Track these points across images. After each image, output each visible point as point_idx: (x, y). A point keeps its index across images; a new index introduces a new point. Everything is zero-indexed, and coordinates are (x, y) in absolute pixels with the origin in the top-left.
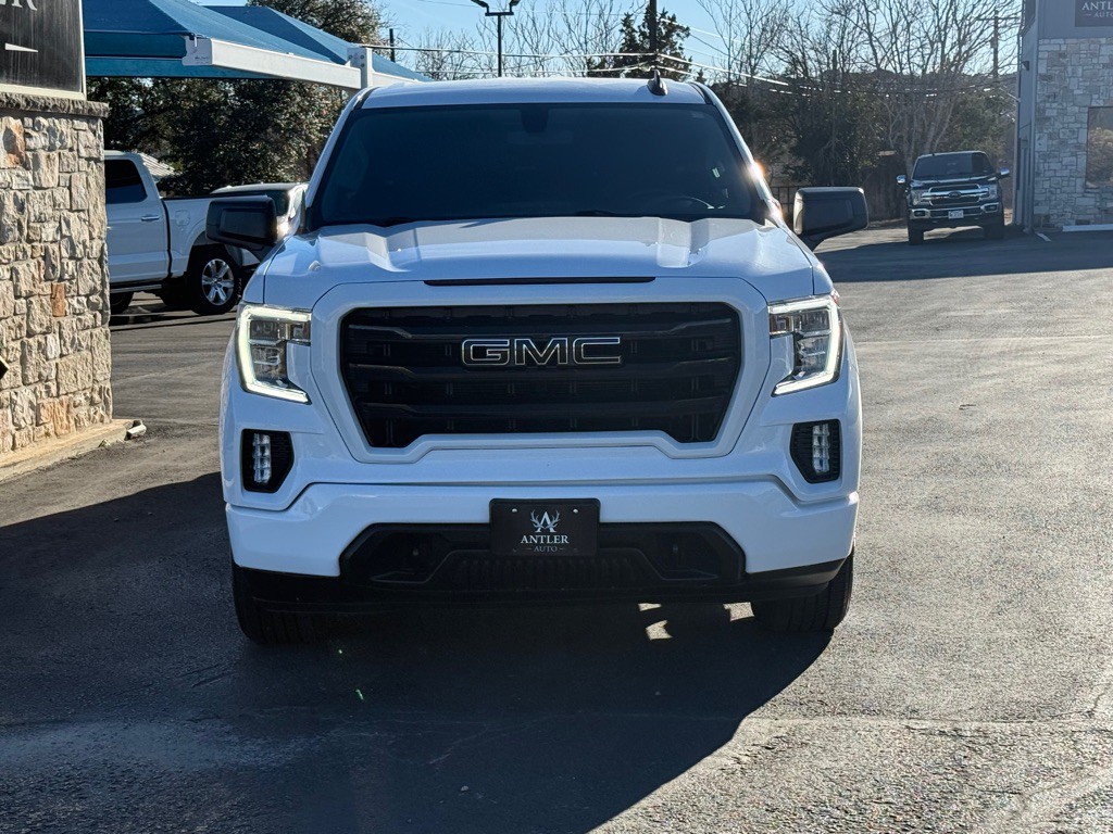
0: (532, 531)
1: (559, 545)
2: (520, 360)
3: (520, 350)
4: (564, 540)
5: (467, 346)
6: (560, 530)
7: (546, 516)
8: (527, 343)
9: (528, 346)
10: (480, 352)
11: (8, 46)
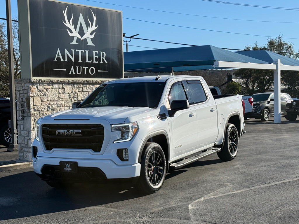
0: (66, 167)
1: (70, 170)
2: (65, 135)
3: (65, 132)
4: (71, 169)
5: (57, 131)
6: (70, 167)
7: (68, 164)
8: (66, 131)
9: (66, 132)
10: (59, 133)
11: (99, 71)
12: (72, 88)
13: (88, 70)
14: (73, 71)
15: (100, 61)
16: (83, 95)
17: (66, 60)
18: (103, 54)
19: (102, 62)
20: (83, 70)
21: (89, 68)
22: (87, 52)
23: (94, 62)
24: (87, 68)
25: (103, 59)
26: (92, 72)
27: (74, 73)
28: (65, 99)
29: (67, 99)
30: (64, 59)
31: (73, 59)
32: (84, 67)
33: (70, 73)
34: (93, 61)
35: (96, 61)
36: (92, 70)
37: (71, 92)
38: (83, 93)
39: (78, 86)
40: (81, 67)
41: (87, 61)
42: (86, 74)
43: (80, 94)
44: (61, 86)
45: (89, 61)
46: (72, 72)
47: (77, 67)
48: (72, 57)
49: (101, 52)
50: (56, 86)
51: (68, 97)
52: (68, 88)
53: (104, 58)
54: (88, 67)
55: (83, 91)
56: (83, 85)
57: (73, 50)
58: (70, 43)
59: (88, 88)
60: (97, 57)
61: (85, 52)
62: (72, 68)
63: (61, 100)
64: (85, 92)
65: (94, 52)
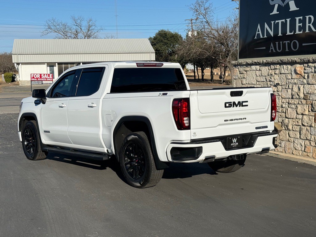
11: (304, 44)
12: (269, 70)
13: (289, 45)
14: (273, 48)
15: (305, 30)
16: (280, 78)
17: (265, 36)
18: (310, 18)
19: (307, 31)
20: (284, 45)
21: (291, 42)
22: (288, 20)
23: (297, 32)
24: (288, 43)
25: (309, 26)
26: (295, 47)
27: (274, 51)
28: (262, 82)
29: (264, 82)
30: (263, 35)
31: (272, 34)
32: (284, 42)
33: (270, 52)
34: (295, 32)
35: (300, 31)
36: (295, 44)
37: (267, 75)
38: (280, 75)
39: (275, 67)
40: (281, 42)
41: (288, 33)
42: (287, 50)
43: (277, 77)
44: (258, 67)
45: (290, 32)
46: (272, 50)
47: (277, 43)
48: (272, 31)
49: (307, 17)
50: (253, 67)
51: (265, 80)
52: (265, 69)
53: (311, 25)
54: (289, 41)
55: (281, 74)
56: (280, 66)
57: (273, 22)
58: (271, 14)
59: (286, 69)
60: (301, 24)
61: (286, 21)
62: (272, 45)
63: (258, 83)
64: (283, 75)
65: (297, 19)
